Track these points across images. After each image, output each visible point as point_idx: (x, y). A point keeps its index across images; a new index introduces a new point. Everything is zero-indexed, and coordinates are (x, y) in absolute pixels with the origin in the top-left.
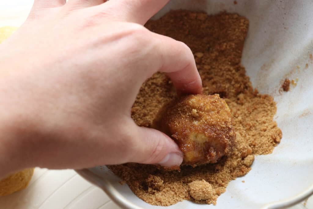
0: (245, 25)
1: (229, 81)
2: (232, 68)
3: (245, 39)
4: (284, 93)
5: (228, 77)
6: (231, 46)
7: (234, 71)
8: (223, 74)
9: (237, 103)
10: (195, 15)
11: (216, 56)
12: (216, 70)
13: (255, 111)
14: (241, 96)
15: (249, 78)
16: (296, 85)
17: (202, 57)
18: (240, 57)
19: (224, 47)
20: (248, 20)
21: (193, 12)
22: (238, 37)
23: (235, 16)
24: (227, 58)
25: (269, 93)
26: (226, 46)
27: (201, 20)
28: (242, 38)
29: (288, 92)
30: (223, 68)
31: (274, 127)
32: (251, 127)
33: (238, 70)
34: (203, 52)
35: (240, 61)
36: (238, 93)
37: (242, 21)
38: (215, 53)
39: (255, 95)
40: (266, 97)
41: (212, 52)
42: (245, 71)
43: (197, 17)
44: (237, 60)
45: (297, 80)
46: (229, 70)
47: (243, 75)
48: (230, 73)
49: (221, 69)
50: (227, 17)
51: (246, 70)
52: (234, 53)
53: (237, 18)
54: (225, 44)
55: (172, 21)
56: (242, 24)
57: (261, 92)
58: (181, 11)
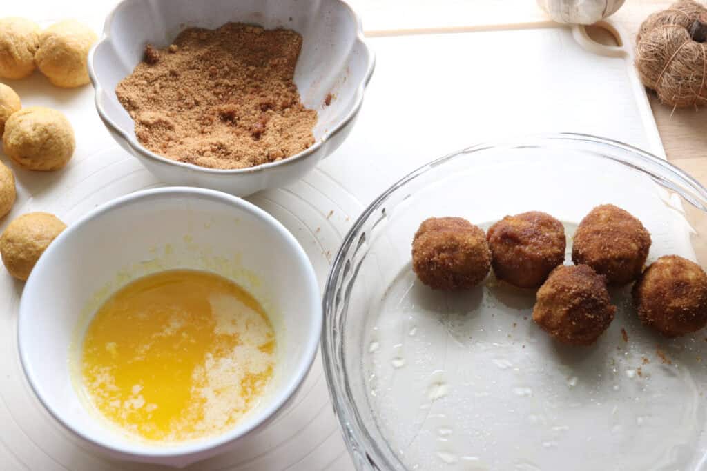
0: (298, 42)
1: (279, 94)
2: (282, 83)
3: (297, 56)
4: (326, 107)
5: (277, 91)
6: (283, 61)
7: (284, 86)
8: (273, 88)
9: (282, 116)
10: (251, 28)
11: (269, 70)
12: (267, 85)
13: (298, 124)
14: (287, 110)
15: (299, 95)
16: (336, 98)
17: (254, 71)
18: (292, 73)
19: (276, 61)
20: (301, 37)
21: (249, 25)
22: (291, 52)
23: (290, 33)
24: (278, 72)
25: (314, 107)
26: (279, 61)
27: (256, 34)
28: (294, 54)
29: (330, 106)
30: (274, 83)
31: (310, 136)
32: (289, 136)
33: (288, 85)
34: (256, 66)
35: (292, 78)
36: (284, 107)
37: (296, 37)
38: (268, 68)
39: (302, 109)
40: (310, 111)
41: (265, 67)
42: (296, 88)
43: (252, 30)
44: (289, 75)
45: (337, 94)
46: (280, 85)
47: (294, 91)
48: (280, 88)
49: (272, 84)
50: (282, 33)
51: (298, 87)
52: (287, 68)
53: (291, 35)
54: (278, 59)
55: (228, 32)
56: (295, 40)
57: (308, 107)
58: (239, 24)
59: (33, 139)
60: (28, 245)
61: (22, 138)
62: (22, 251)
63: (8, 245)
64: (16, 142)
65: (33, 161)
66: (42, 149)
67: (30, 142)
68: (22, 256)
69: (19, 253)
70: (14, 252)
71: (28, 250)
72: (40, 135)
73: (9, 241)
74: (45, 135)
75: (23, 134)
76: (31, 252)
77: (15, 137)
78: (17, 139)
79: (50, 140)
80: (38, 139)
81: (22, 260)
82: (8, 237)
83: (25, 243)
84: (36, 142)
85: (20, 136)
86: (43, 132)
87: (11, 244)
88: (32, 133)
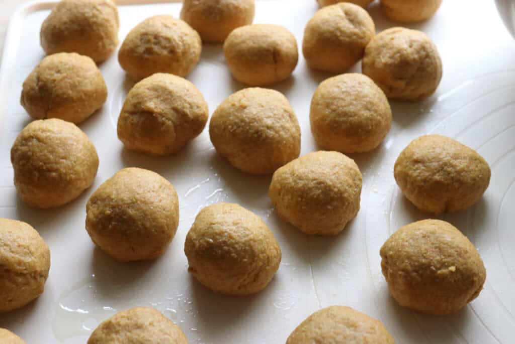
59: (412, 57)
60: (445, 164)
61: (399, 55)
62: (438, 172)
63: (416, 166)
64: (390, 61)
65: (408, 84)
66: (419, 69)
67: (408, 59)
68: (437, 177)
69: (434, 174)
70: (427, 174)
71: (445, 171)
72: (418, 52)
73: (416, 161)
74: (423, 53)
75: (399, 51)
76: (449, 173)
77: (388, 55)
78: (391, 57)
79: (427, 60)
80: (416, 56)
81: (438, 183)
82: (415, 157)
83: (441, 163)
84: (414, 60)
85: (395, 54)
86: (420, 49)
87: (420, 165)
88: (410, 50)
